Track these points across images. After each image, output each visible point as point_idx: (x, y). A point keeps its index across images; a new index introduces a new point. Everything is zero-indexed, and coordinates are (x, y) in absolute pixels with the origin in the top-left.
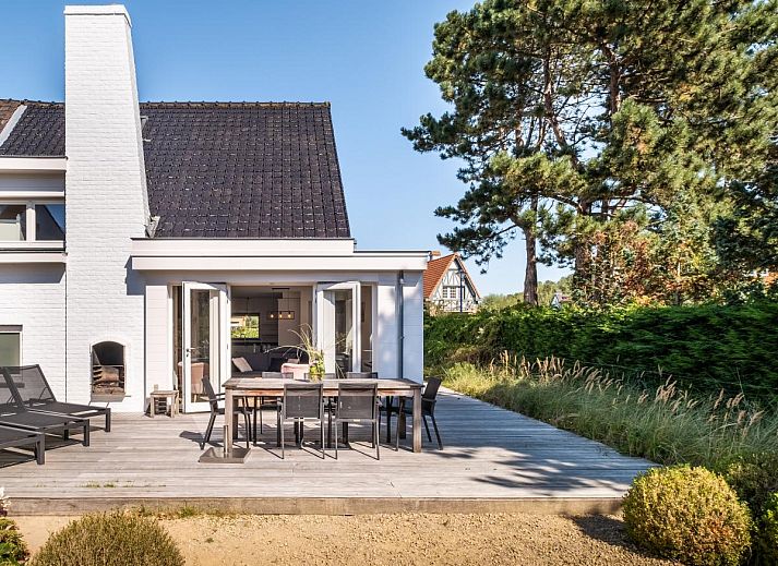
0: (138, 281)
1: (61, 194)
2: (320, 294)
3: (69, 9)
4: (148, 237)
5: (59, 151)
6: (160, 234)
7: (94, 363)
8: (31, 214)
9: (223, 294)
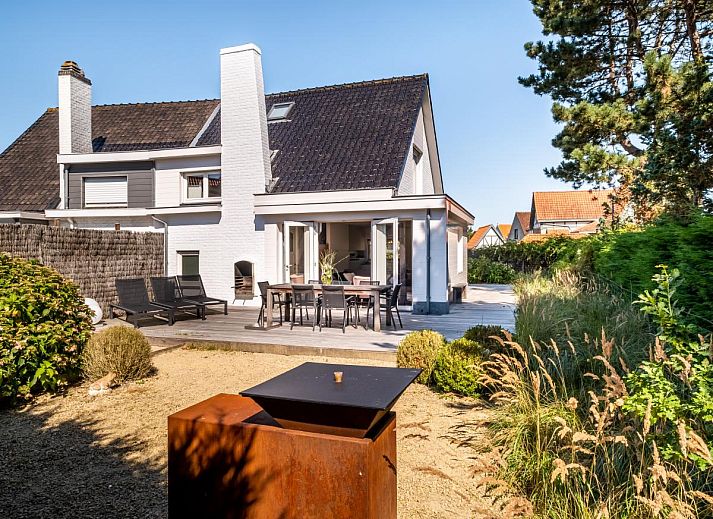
0: (261, 221)
1: (219, 168)
2: (374, 228)
3: (223, 51)
4: (267, 193)
5: (217, 142)
6: (276, 191)
7: (236, 274)
8: (206, 181)
9: (311, 229)
